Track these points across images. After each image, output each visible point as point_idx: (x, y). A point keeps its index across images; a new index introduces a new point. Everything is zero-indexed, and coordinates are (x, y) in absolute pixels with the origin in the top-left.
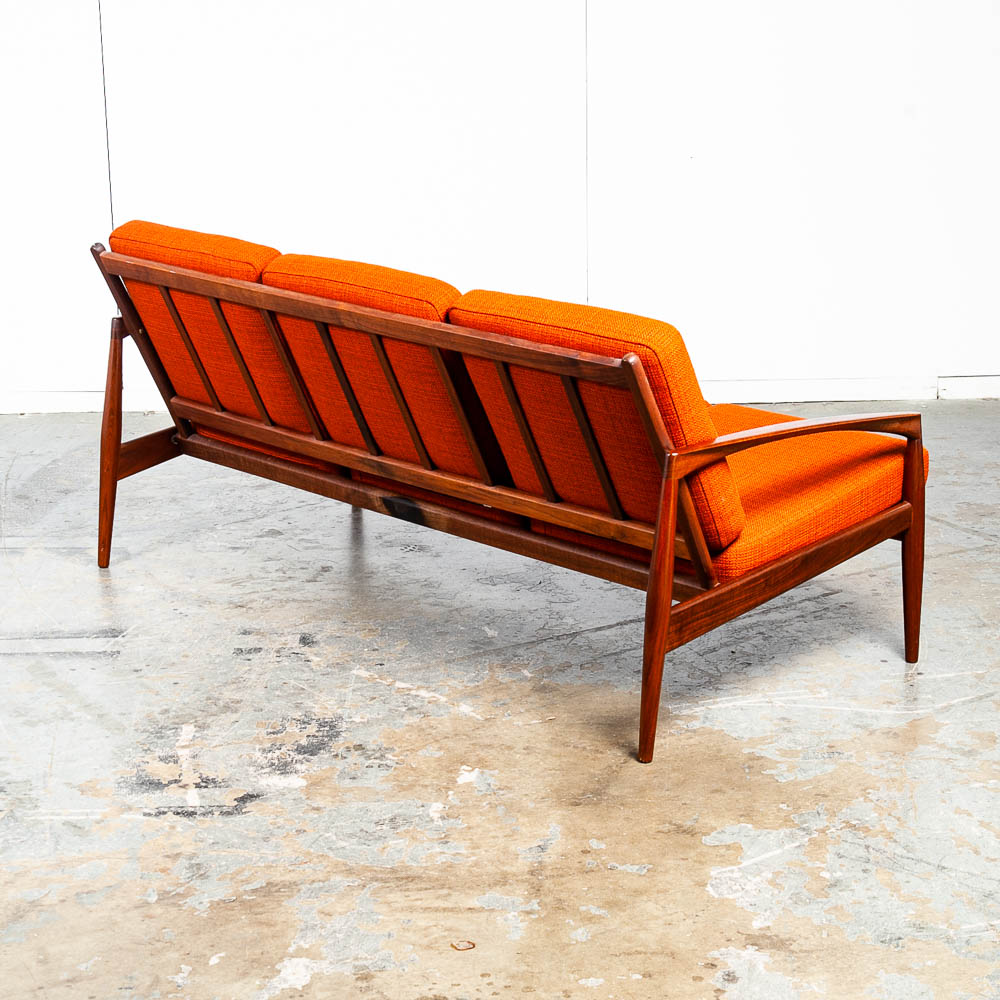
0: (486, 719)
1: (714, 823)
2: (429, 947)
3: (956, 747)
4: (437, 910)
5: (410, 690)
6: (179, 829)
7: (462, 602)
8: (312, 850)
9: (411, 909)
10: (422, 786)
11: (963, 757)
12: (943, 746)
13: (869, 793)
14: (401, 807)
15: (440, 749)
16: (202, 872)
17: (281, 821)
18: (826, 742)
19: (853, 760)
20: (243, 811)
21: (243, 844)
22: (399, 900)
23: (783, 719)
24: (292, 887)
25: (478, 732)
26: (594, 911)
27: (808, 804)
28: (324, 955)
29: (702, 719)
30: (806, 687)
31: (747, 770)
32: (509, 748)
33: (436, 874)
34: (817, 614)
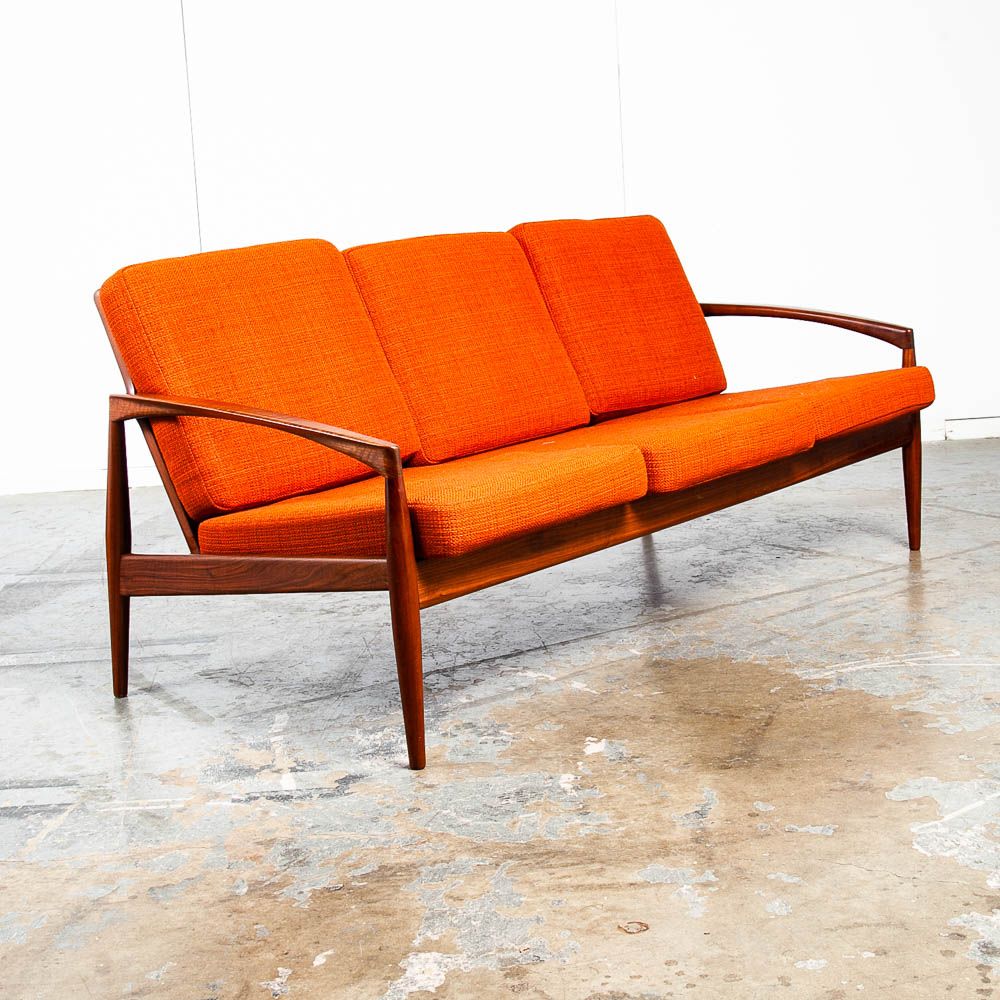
0: (603, 694)
1: (890, 778)
2: (590, 931)
4: (591, 887)
6: (273, 814)
7: (554, 598)
8: (429, 829)
9: (560, 888)
10: (546, 758)
14: (526, 780)
15: (559, 722)
16: (300, 858)
17: (390, 801)
18: (979, 695)
20: (346, 792)
21: (347, 826)
22: (542, 878)
23: (923, 677)
24: (411, 869)
25: (596, 705)
26: (786, 879)
28: (458, 948)
29: (836, 682)
30: (935, 649)
32: (635, 718)
33: (581, 847)
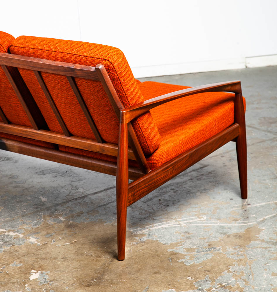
0: (43, 245)
3: (269, 240)
5: (4, 232)
7: (29, 185)
10: (12, 283)
11: (273, 246)
12: (263, 241)
13: (230, 268)
15: (21, 262)
18: (207, 243)
19: (221, 251)
23: (186, 232)
25: (39, 252)
27: (201, 276)
29: (147, 235)
30: (196, 215)
31: (171, 261)
32: (55, 259)
34: (199, 178)
